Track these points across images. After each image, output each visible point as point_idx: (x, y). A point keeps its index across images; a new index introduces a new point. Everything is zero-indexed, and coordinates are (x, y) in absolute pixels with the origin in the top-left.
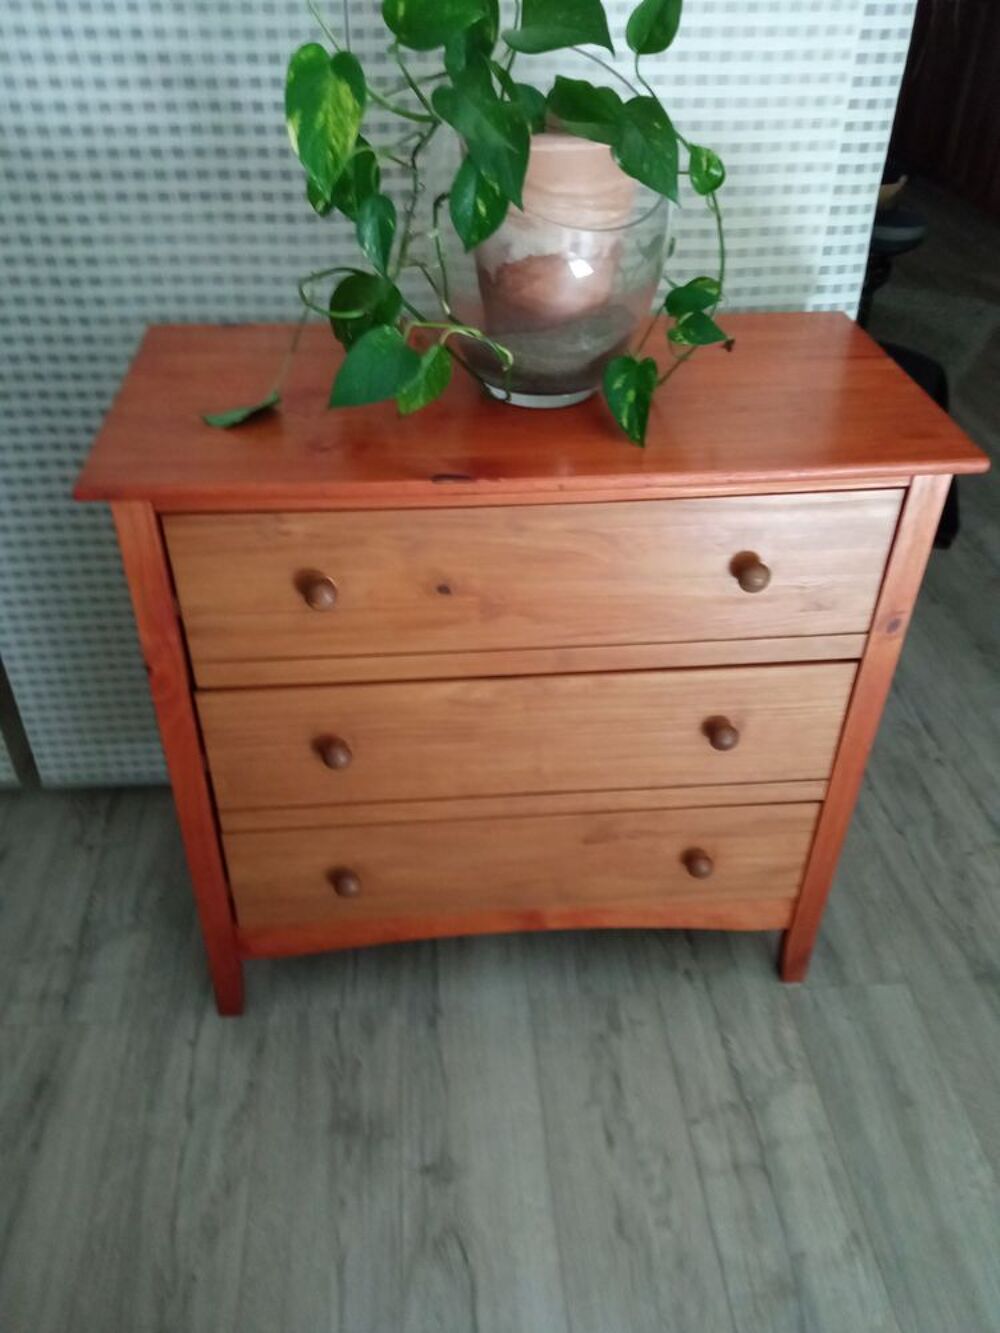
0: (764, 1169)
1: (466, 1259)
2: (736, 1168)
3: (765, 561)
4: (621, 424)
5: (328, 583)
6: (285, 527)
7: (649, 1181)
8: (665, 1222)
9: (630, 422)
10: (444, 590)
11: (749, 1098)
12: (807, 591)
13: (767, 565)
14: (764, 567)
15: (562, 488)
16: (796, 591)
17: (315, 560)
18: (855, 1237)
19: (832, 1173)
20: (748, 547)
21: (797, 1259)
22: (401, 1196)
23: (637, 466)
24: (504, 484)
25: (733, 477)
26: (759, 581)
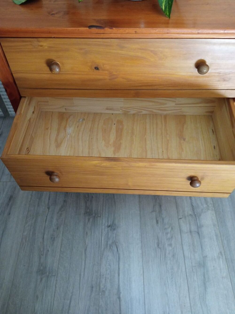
0: (198, 233)
1: (118, 250)
2: (191, 232)
3: (207, 63)
4: (162, 9)
5: (57, 64)
6: (41, 44)
7: (167, 233)
8: (170, 245)
9: (165, 8)
10: (97, 68)
11: (196, 213)
12: (221, 74)
13: (209, 65)
14: (207, 66)
15: (136, 32)
16: (218, 74)
17: (52, 56)
18: (221, 253)
19: (216, 235)
20: (203, 58)
21: (205, 257)
22: (102, 233)
23: (167, 24)
24: (115, 30)
25: (200, 31)
26: (205, 71)
